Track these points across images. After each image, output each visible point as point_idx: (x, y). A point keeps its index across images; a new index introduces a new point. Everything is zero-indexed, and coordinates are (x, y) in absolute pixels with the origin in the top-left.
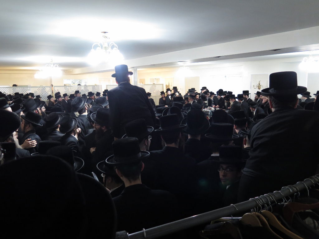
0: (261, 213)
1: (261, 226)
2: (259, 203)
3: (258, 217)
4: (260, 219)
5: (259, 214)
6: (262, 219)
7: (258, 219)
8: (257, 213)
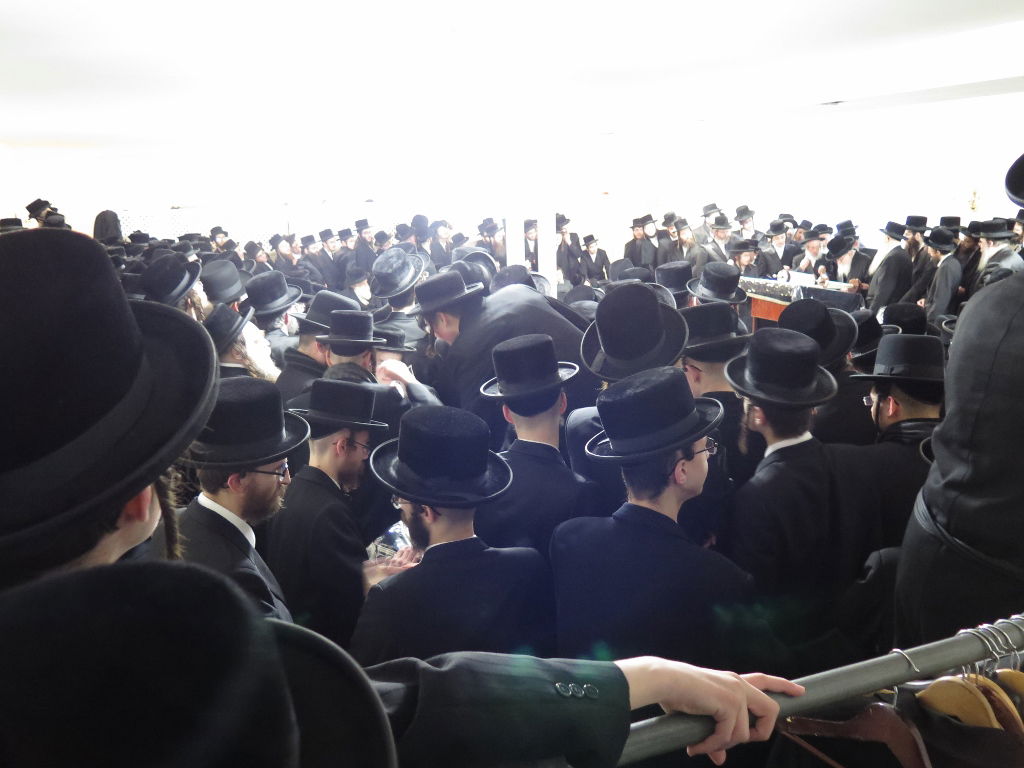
0: (995, 677)
1: (996, 725)
2: (993, 647)
3: (987, 692)
4: (992, 702)
5: (990, 683)
6: (1001, 701)
7: (984, 700)
8: (981, 678)
